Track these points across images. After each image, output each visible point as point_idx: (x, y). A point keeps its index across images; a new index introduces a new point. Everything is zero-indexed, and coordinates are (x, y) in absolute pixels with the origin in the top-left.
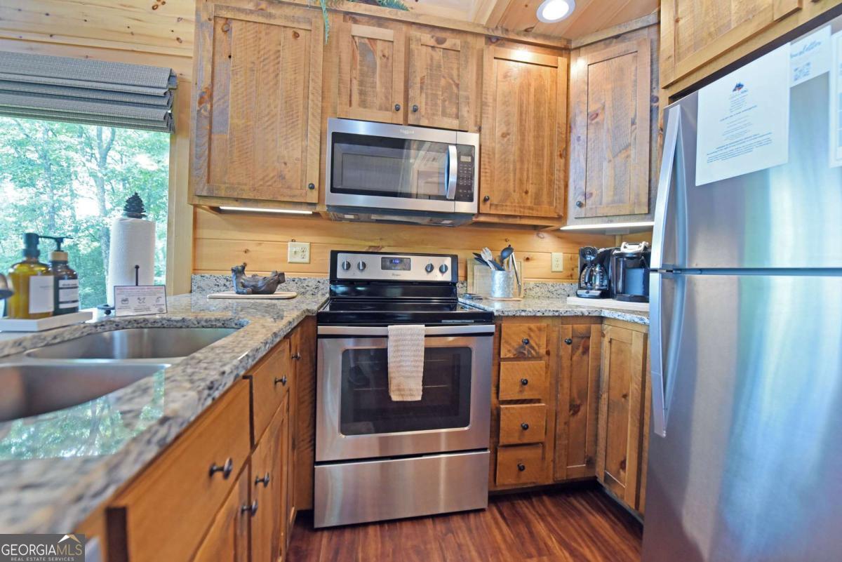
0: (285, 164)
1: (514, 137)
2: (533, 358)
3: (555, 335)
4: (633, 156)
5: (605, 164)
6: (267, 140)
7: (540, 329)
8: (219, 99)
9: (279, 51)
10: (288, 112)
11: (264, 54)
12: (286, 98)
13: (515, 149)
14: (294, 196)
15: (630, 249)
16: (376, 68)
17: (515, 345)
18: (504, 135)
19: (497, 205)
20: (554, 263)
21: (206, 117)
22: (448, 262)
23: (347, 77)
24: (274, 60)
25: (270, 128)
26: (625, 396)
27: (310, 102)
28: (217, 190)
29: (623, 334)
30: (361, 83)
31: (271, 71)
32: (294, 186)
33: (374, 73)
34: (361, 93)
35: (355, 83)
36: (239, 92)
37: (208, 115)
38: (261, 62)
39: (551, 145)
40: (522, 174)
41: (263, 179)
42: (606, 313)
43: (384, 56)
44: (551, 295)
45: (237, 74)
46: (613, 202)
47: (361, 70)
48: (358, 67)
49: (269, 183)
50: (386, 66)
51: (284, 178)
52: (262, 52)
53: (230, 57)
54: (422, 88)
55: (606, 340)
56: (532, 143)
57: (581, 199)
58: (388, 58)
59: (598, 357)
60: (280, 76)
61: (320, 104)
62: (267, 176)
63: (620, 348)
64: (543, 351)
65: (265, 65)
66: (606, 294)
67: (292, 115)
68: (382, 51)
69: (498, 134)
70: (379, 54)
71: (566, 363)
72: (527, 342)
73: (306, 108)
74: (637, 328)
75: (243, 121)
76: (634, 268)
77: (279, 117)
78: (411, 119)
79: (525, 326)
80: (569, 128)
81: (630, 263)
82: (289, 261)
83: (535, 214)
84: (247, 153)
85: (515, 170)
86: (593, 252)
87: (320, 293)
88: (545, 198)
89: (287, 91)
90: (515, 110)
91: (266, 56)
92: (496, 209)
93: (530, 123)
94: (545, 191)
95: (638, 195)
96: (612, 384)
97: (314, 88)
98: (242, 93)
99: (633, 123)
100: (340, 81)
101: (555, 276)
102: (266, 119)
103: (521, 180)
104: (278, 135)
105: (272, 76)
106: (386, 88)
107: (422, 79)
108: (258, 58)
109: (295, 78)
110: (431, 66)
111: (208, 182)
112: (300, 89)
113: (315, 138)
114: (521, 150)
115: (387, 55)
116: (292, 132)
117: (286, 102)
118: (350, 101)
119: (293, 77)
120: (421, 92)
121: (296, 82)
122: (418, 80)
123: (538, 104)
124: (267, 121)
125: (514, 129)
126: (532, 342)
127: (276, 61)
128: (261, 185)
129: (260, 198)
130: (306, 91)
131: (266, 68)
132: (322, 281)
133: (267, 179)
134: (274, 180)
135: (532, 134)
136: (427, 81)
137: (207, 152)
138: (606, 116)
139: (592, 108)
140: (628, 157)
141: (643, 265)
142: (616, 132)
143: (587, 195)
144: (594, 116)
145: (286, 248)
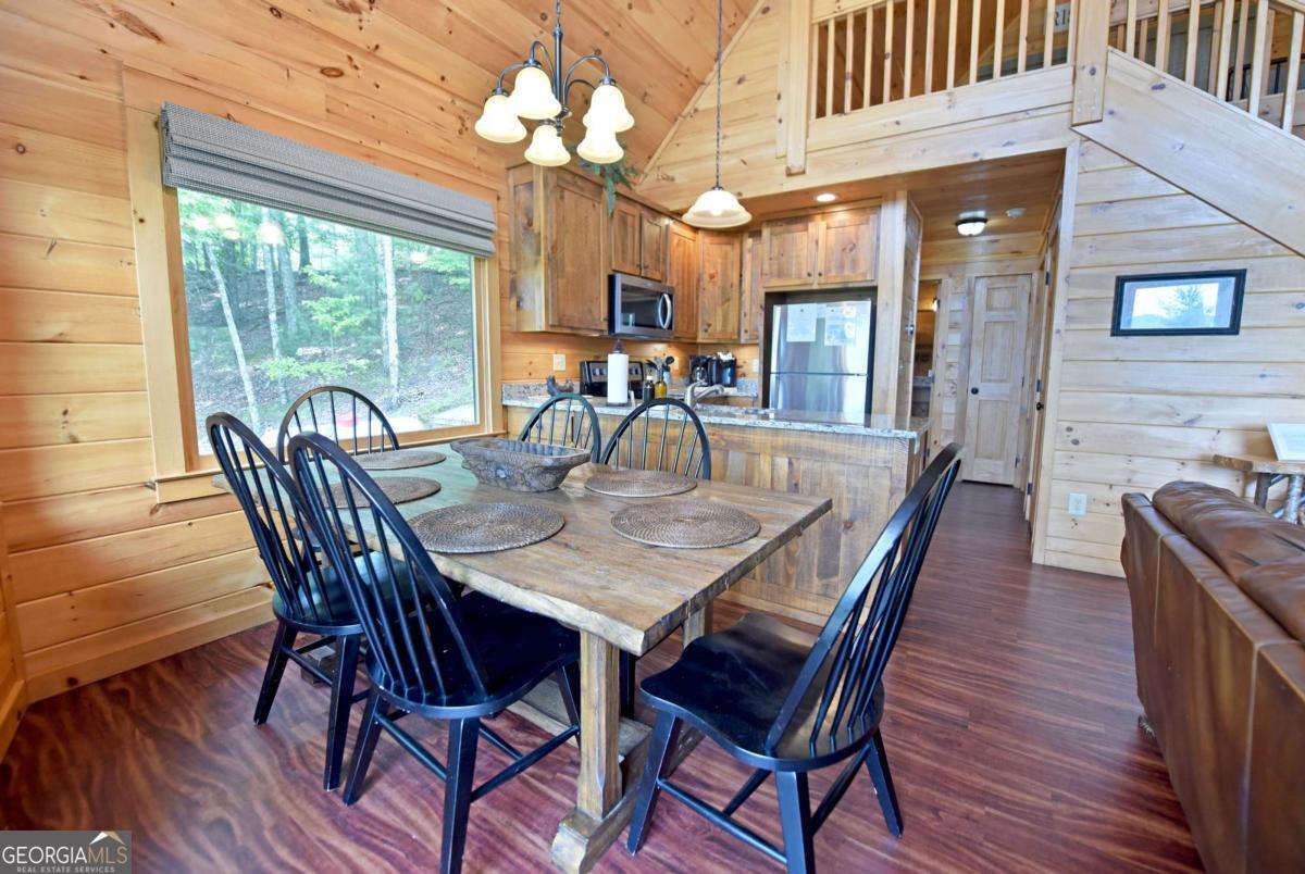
0: (592, 302)
1: (680, 287)
4: (731, 307)
5: (718, 308)
10: (592, 264)
13: (680, 294)
14: (596, 325)
15: (725, 357)
16: (628, 234)
24: (585, 223)
27: (602, 257)
32: (596, 318)
33: (627, 237)
34: (623, 252)
35: (620, 244)
40: (683, 309)
41: (582, 312)
46: (722, 330)
47: (622, 235)
48: (621, 233)
49: (585, 316)
50: (632, 234)
51: (591, 312)
56: (687, 290)
58: (632, 229)
60: (588, 237)
62: (584, 310)
66: (710, 383)
67: (594, 266)
68: (630, 224)
75: (572, 268)
76: (725, 368)
77: (588, 267)
78: (643, 273)
80: (700, 282)
82: (554, 370)
83: (687, 335)
84: (575, 293)
85: (680, 307)
88: (691, 326)
89: (591, 248)
93: (686, 278)
94: (691, 321)
95: (734, 328)
97: (603, 247)
98: (571, 248)
99: (731, 287)
102: (583, 268)
103: (683, 314)
105: (584, 236)
106: (632, 249)
107: (648, 244)
108: (578, 221)
110: (650, 234)
112: (597, 247)
113: (604, 283)
114: (682, 294)
115: (632, 226)
120: (648, 254)
121: (595, 242)
122: (646, 245)
123: (689, 265)
125: (680, 281)
127: (586, 225)
128: (582, 317)
129: (582, 327)
133: (584, 313)
134: (587, 313)
135: (687, 284)
136: (649, 246)
138: (718, 279)
139: (712, 271)
140: (729, 306)
141: (729, 366)
142: (724, 290)
143: (709, 325)
144: (712, 277)
145: (552, 359)
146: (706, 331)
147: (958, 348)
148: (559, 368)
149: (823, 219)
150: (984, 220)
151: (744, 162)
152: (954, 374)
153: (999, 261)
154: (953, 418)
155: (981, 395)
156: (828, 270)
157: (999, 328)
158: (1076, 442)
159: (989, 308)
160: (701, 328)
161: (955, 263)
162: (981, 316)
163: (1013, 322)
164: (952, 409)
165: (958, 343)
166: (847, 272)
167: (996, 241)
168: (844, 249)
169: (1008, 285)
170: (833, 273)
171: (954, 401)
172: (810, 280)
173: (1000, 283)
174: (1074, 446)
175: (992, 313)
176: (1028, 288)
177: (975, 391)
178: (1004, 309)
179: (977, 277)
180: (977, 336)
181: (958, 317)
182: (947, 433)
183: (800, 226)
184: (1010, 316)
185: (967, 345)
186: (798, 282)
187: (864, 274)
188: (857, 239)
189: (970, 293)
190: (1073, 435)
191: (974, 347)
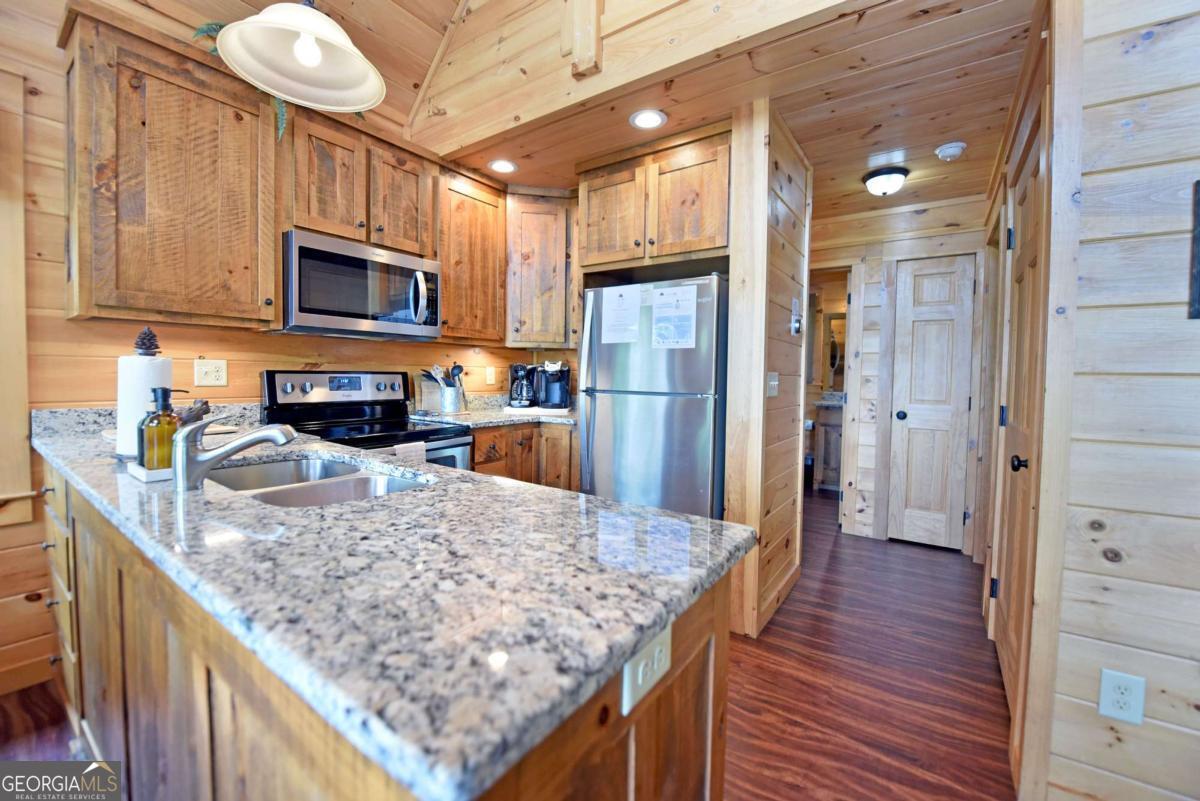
0: (230, 272)
1: (466, 267)
2: (498, 460)
3: (510, 439)
4: (554, 298)
5: (535, 300)
6: (204, 240)
7: (501, 436)
8: (130, 178)
9: (216, 132)
10: (231, 210)
11: (196, 131)
12: (228, 192)
13: (466, 277)
14: (244, 311)
15: (552, 367)
16: (336, 176)
17: (485, 451)
18: (458, 263)
19: (453, 328)
20: (488, 378)
21: (109, 199)
22: (399, 380)
23: (304, 181)
24: (210, 141)
25: (207, 226)
26: (558, 477)
27: (260, 202)
28: (133, 298)
29: (556, 433)
30: (320, 191)
31: (206, 153)
32: (243, 299)
33: (334, 180)
34: (321, 201)
35: (314, 188)
36: (161, 173)
37: (113, 197)
38: (191, 140)
39: (494, 276)
40: (472, 299)
41: (200, 288)
42: (543, 419)
43: (344, 164)
44: (487, 406)
45: (156, 149)
46: (541, 331)
47: (319, 175)
48: (316, 171)
49: (209, 294)
50: (347, 177)
51: (229, 289)
52: (192, 129)
53: (144, 124)
54: (384, 207)
55: (544, 438)
56: (480, 273)
57: (518, 325)
58: (348, 168)
59: (538, 453)
60: (219, 164)
61: (273, 207)
62: (205, 285)
63: (554, 443)
64: (503, 453)
65: (197, 146)
66: (533, 403)
67: (237, 214)
68: (342, 159)
69: (453, 261)
70: (338, 161)
71: (518, 460)
72: (494, 448)
73: (255, 207)
74: (564, 427)
75: (169, 213)
76: (554, 382)
77: (219, 213)
78: (374, 238)
79: (491, 435)
80: (507, 263)
81: (551, 379)
82: (196, 384)
83: (483, 336)
84: (175, 254)
85: (466, 296)
86: (523, 368)
87: (247, 422)
88: (490, 323)
89: (229, 184)
90: (466, 241)
91: (198, 134)
92: (453, 332)
93: (478, 256)
94: (490, 316)
95: (558, 327)
96: (549, 471)
97: (265, 186)
98: (165, 176)
99: (554, 271)
100: (297, 184)
101: (490, 389)
102: (202, 213)
103: (472, 306)
104: (220, 237)
105: (208, 161)
106: (347, 200)
107: (385, 197)
108: (187, 135)
109: (239, 170)
110: (393, 184)
111: (117, 288)
112: (246, 184)
113: (269, 245)
114: (471, 277)
115: (346, 163)
116: (237, 234)
117: (228, 197)
118: (309, 208)
119: (237, 168)
120: (384, 211)
121: (241, 175)
122: (381, 197)
123: (484, 239)
124: (203, 217)
125: (466, 259)
126: (497, 448)
127: (213, 144)
128: (198, 296)
129: (198, 312)
130: (254, 187)
131: (199, 149)
132: (248, 407)
133: (204, 289)
134: (216, 290)
135: (480, 264)
136: (389, 200)
137: (114, 247)
138: (535, 260)
139: (525, 250)
140: (551, 297)
141: (559, 380)
142: (543, 275)
143: (522, 323)
144: (526, 257)
145: (191, 367)
146: (517, 331)
147: (877, 357)
148: (210, 381)
149: (654, 161)
150: (904, 171)
151: (524, 72)
152: (873, 392)
153: (930, 237)
154: (873, 451)
155: (910, 421)
156: (661, 236)
157: (933, 329)
158: (1113, 556)
159: (917, 302)
160: (511, 326)
161: (868, 244)
162: (906, 311)
163: (952, 320)
164: (872, 440)
165: (877, 350)
166: (687, 238)
167: (924, 211)
168: (683, 202)
169: (942, 270)
170: (669, 240)
171: (874, 428)
172: (639, 252)
173: (930, 267)
174: (1108, 565)
175: (924, 309)
176: (970, 274)
177: (902, 416)
178: (940, 302)
179: (898, 261)
180: (903, 339)
181: (875, 316)
182: (866, 472)
183: (625, 175)
184: (947, 312)
185: (890, 353)
186: (624, 256)
187: (712, 239)
188: (701, 185)
189: (891, 283)
190: (1107, 540)
191: (899, 356)
